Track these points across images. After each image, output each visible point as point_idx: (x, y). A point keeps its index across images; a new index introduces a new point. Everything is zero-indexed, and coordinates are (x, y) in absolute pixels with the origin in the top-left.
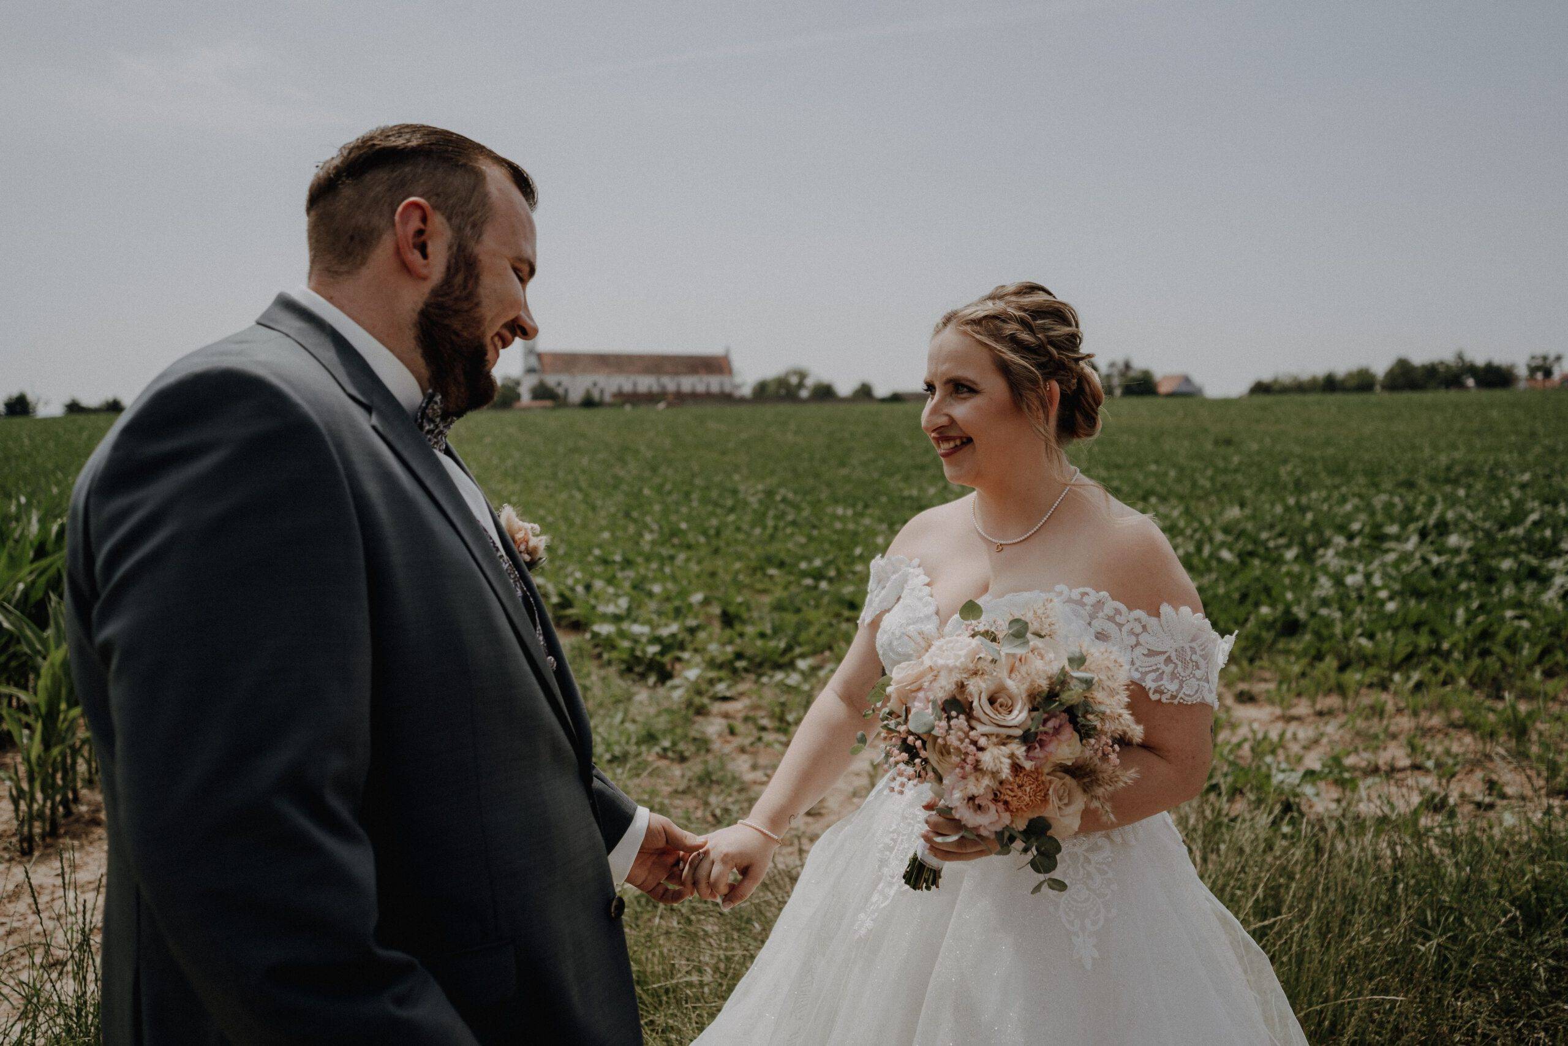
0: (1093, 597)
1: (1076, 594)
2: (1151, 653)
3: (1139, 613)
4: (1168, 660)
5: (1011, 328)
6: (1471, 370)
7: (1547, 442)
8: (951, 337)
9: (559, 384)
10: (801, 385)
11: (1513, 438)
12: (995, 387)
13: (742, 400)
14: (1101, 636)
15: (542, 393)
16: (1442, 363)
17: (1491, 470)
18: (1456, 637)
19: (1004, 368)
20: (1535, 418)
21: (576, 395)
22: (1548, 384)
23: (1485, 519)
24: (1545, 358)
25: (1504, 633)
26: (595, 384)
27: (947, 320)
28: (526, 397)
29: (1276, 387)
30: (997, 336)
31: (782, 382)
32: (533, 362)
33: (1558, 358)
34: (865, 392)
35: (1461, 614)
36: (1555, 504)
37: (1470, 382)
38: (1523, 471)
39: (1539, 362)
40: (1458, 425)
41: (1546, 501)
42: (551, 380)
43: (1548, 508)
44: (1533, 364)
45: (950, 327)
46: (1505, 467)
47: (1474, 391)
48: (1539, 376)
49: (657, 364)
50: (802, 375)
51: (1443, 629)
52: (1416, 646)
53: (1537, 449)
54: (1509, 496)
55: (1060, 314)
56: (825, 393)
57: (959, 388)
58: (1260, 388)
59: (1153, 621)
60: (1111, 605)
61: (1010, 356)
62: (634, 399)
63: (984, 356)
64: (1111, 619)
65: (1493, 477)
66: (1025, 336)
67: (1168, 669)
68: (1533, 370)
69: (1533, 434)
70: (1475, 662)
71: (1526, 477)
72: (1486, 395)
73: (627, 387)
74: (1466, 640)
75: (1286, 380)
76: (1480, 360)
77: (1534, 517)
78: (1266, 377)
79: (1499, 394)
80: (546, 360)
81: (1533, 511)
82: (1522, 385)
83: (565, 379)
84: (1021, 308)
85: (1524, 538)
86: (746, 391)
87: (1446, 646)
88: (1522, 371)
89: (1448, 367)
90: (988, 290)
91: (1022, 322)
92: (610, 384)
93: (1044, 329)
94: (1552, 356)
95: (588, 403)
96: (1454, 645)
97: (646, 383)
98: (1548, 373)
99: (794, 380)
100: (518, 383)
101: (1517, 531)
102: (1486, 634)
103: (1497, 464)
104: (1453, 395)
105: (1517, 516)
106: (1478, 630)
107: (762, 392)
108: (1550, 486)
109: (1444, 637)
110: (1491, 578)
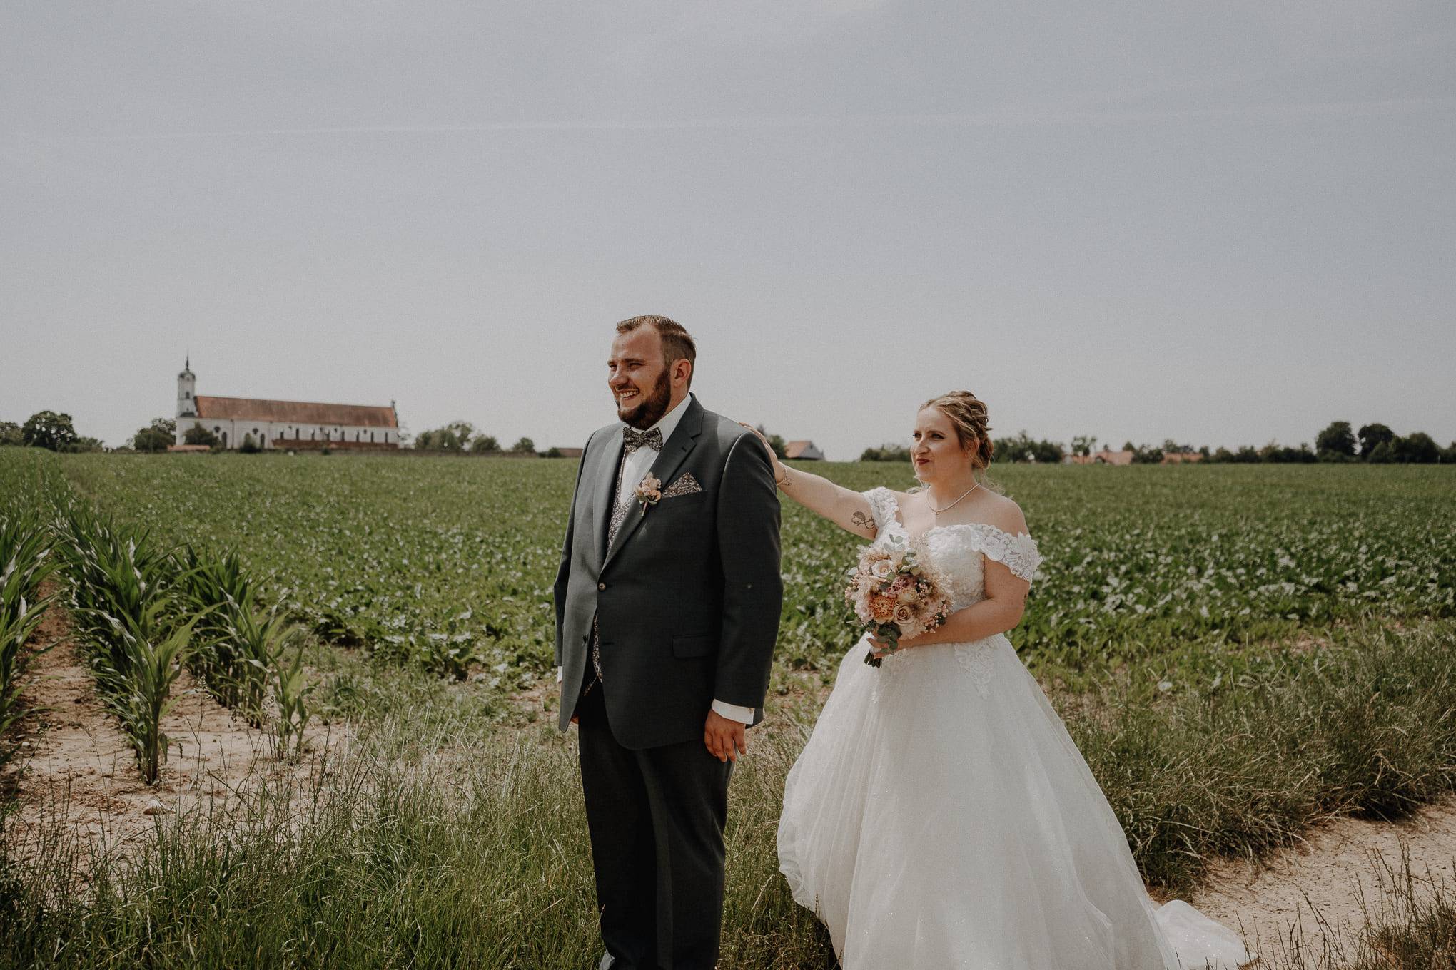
0: (987, 527)
1: (979, 526)
2: (1012, 553)
3: (1008, 534)
4: (1020, 557)
5: (962, 411)
6: (1032, 447)
7: (1089, 506)
8: (932, 412)
9: (217, 429)
10: (464, 438)
11: (1066, 503)
12: (952, 437)
13: (407, 451)
14: (991, 544)
15: (198, 437)
16: (1010, 440)
17: (1053, 527)
18: (1052, 634)
19: (957, 429)
20: (1079, 487)
21: (235, 441)
22: (1087, 460)
23: (1056, 560)
24: (1084, 440)
25: (1081, 631)
26: (255, 431)
27: (930, 403)
28: (180, 442)
29: (883, 455)
30: (956, 413)
31: (445, 435)
32: (190, 405)
33: (1093, 440)
34: (525, 447)
35: (1054, 618)
36: (1101, 551)
37: (1032, 457)
38: (1076, 528)
39: (1080, 442)
40: (1025, 492)
41: (1094, 549)
42: (208, 425)
43: (1096, 553)
44: (1076, 443)
45: (931, 406)
46: (1061, 523)
47: (1034, 462)
48: (1080, 454)
49: (320, 413)
50: (466, 430)
51: (1045, 629)
52: (1027, 641)
53: (1084, 512)
54: (1069, 545)
55: (978, 406)
56: (487, 447)
57: (935, 436)
58: (871, 456)
59: (1014, 539)
60: (996, 530)
61: (963, 424)
62: (297, 446)
63: (949, 423)
64: (995, 537)
65: (1056, 532)
66: (968, 415)
67: (1020, 562)
68: (1077, 449)
69: (1079, 500)
70: (1066, 649)
71: (1079, 531)
72: (1043, 467)
73: (289, 435)
74: (1058, 636)
75: (892, 450)
76: (1038, 440)
77: (1088, 559)
78: (876, 446)
79: (1052, 467)
80: (203, 405)
81: (1086, 555)
82: (1068, 460)
83: (224, 425)
84: (965, 402)
85: (1083, 575)
86: (411, 442)
87: (1045, 640)
88: (1068, 450)
89: (1015, 444)
90: (948, 393)
91: (966, 408)
92: (272, 430)
93: (975, 413)
94: (1089, 438)
95: (249, 448)
96: (1051, 639)
97: (308, 431)
98: (1086, 452)
99: (457, 434)
100: (173, 427)
101: (1078, 569)
102: (1070, 633)
103: (1057, 523)
104: (1018, 467)
105: (1075, 559)
106: (1066, 629)
107: (426, 445)
108: (1096, 538)
109: (1045, 635)
110: (1069, 597)
